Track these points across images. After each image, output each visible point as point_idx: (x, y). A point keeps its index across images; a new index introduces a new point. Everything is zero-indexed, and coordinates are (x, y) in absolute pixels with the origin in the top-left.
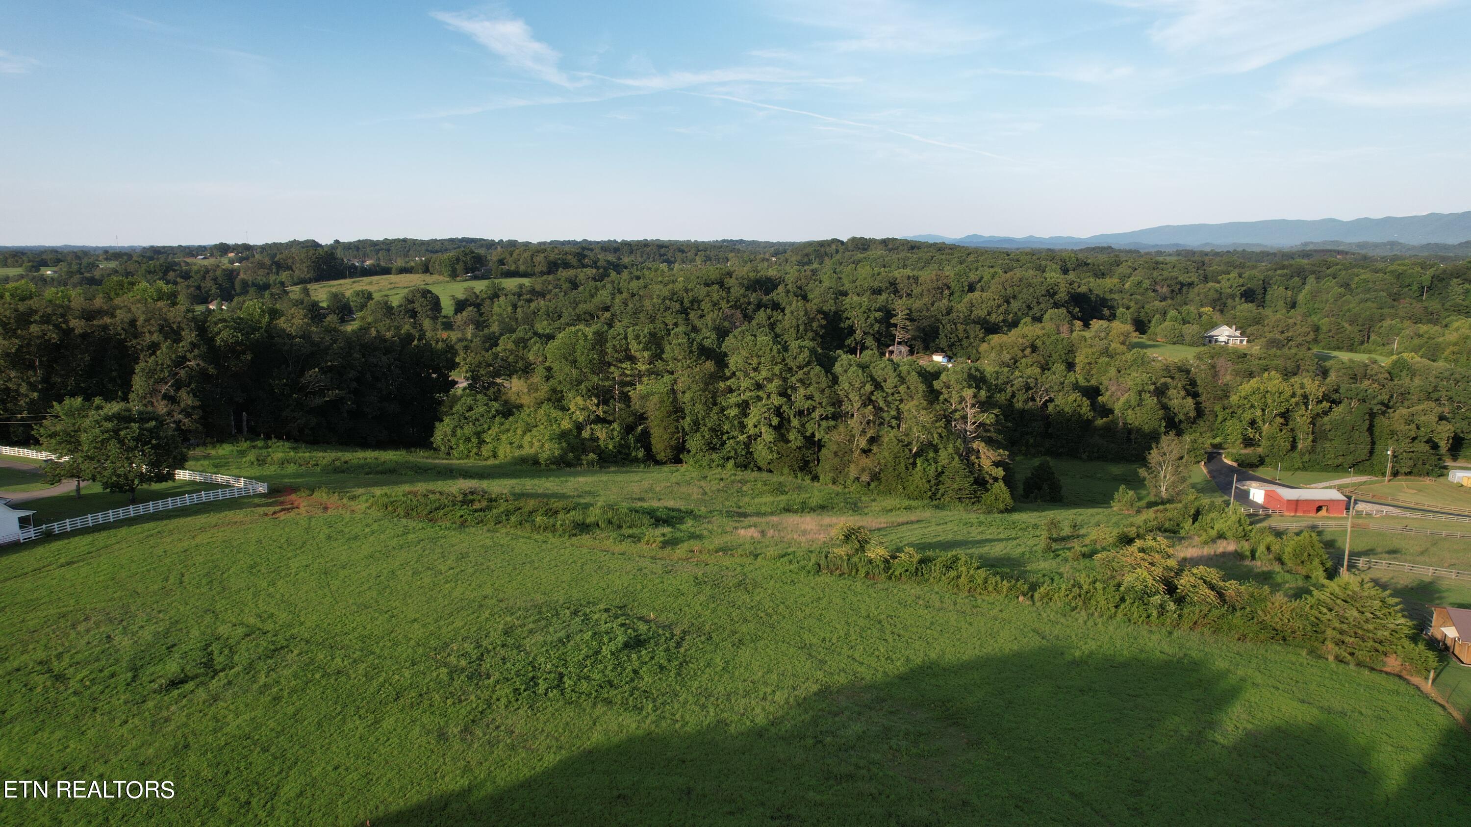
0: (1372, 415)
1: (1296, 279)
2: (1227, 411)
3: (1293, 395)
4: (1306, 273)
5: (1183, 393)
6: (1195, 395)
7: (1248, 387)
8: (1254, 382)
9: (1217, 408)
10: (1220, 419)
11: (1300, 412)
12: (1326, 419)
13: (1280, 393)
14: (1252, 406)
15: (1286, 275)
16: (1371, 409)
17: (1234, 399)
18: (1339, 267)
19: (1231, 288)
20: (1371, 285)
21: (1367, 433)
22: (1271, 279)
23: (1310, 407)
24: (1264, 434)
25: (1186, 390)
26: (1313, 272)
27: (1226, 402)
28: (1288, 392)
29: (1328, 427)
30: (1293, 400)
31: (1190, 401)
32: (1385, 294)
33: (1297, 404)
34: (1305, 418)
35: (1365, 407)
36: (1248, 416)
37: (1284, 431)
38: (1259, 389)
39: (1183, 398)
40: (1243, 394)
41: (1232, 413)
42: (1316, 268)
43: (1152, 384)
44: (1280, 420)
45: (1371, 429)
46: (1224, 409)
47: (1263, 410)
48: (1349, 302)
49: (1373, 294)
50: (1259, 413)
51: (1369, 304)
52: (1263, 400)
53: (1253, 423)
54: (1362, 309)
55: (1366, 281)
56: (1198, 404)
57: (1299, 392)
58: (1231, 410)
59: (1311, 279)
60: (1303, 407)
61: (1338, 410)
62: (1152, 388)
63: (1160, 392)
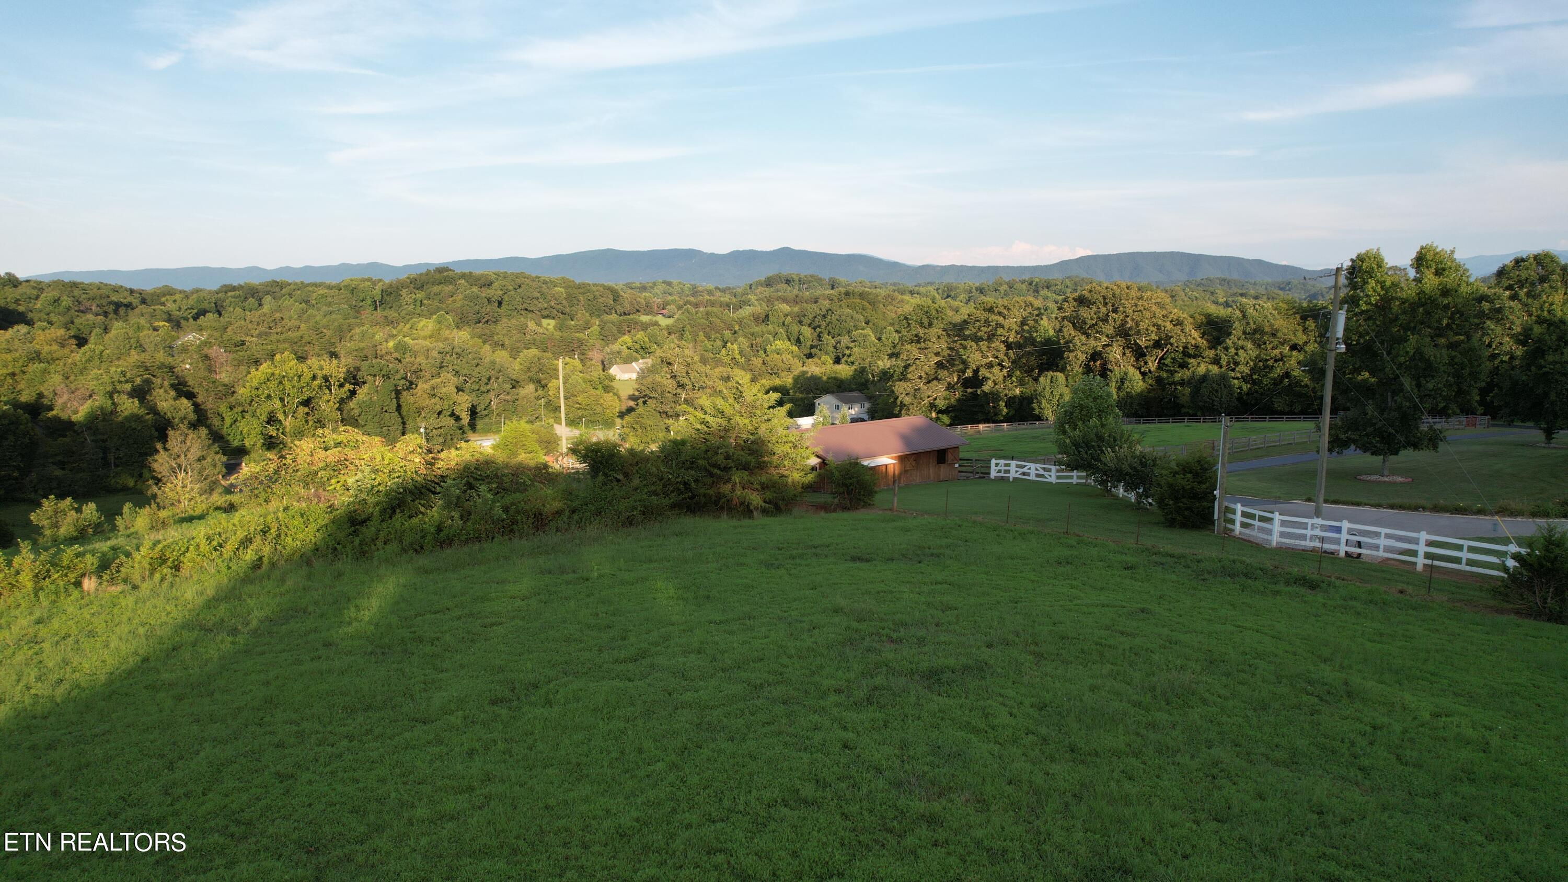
0: (398, 393)
1: (251, 300)
2: (235, 410)
3: (314, 378)
4: (261, 294)
5: (173, 393)
6: (190, 396)
7: (258, 374)
8: (265, 367)
9: (223, 408)
10: (228, 421)
11: (325, 398)
12: (352, 404)
13: (300, 377)
14: (269, 397)
15: (239, 296)
16: (396, 386)
17: (243, 392)
18: (292, 286)
19: (180, 309)
20: (330, 299)
21: (396, 413)
22: (224, 301)
23: (333, 391)
24: (287, 430)
25: (176, 390)
26: (268, 293)
27: (232, 399)
28: (307, 376)
29: (357, 412)
30: (316, 383)
31: (184, 401)
32: (346, 306)
33: (320, 387)
34: (331, 403)
35: (390, 385)
36: (263, 412)
37: (311, 423)
38: (273, 374)
39: (175, 399)
40: (255, 384)
41: (244, 411)
42: (269, 288)
43: (127, 382)
44: (302, 410)
45: (399, 408)
46: (231, 409)
47: (282, 400)
48: (315, 316)
49: (334, 308)
50: (278, 404)
51: (334, 316)
52: (281, 387)
53: (271, 420)
54: (329, 321)
55: (324, 296)
56: (196, 405)
57: (320, 374)
58: (240, 409)
59: (268, 299)
60: (327, 391)
61: (363, 393)
62: (128, 387)
63: (141, 393)
